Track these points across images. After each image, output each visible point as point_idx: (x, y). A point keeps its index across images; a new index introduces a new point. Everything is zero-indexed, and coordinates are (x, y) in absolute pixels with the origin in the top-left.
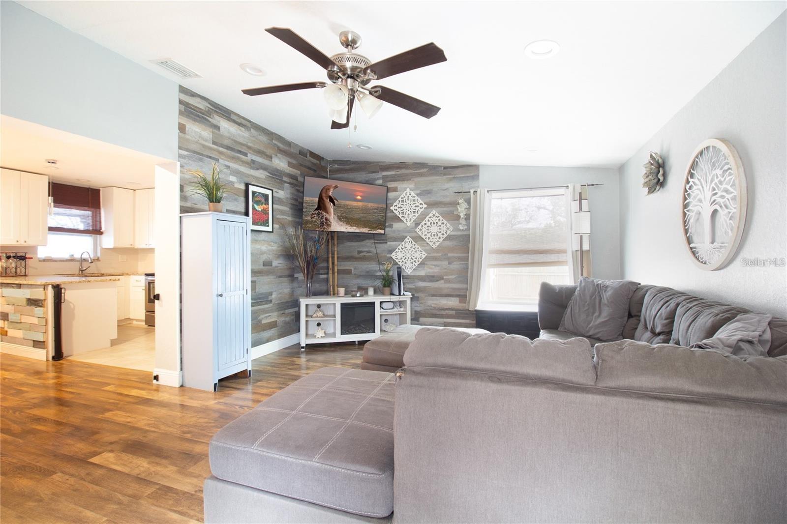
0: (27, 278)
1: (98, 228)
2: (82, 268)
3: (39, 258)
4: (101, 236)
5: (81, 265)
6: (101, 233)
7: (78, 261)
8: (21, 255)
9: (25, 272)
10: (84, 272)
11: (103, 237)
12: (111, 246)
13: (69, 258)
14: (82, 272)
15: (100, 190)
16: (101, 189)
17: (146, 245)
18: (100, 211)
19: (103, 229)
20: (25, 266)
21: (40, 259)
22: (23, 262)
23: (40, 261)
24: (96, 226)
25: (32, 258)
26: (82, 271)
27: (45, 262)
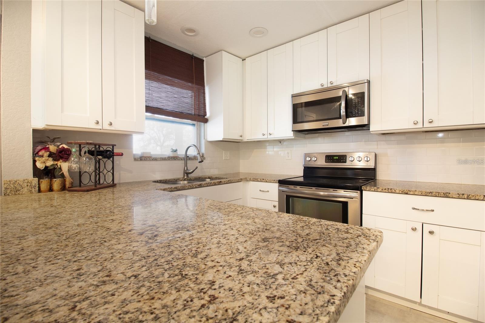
0: (116, 190)
1: (202, 113)
2: (187, 169)
3: (134, 155)
4: (205, 124)
5: (186, 165)
6: (206, 121)
7: (181, 159)
8: (105, 148)
9: (113, 180)
10: (190, 175)
11: (208, 125)
12: (220, 137)
13: (170, 154)
14: (187, 176)
15: (203, 61)
16: (204, 59)
17: (264, 135)
18: (204, 90)
19: (208, 115)
20: (113, 168)
21: (136, 157)
22: (109, 162)
23: (135, 159)
24: (199, 109)
25: (122, 155)
26: (188, 174)
27: (141, 162)
